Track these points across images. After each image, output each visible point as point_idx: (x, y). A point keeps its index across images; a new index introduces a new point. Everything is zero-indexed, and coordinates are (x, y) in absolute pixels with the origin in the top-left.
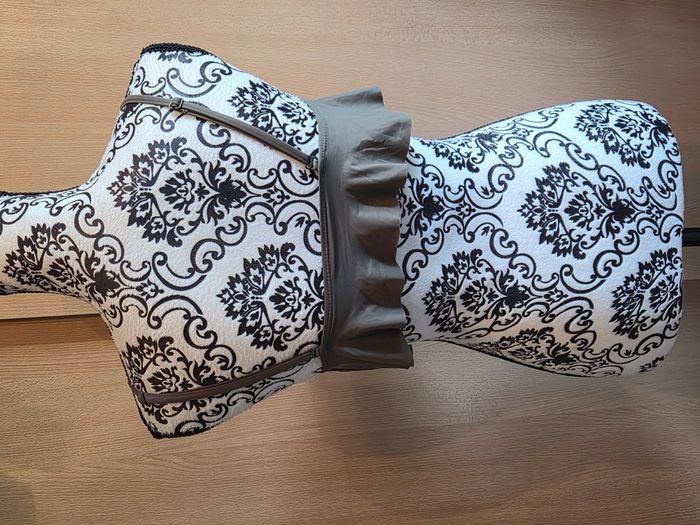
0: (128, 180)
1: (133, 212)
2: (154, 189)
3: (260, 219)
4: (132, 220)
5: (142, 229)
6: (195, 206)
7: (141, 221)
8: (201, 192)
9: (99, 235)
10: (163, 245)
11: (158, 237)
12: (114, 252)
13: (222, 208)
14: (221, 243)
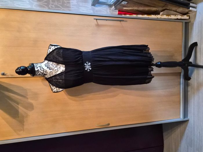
0: (47, 64)
1: (47, 67)
2: (50, 65)
3: (62, 67)
4: (47, 68)
5: (49, 69)
6: (55, 66)
7: (48, 68)
8: (55, 64)
9: (44, 70)
10: (51, 70)
11: (51, 69)
12: (45, 72)
13: (57, 66)
14: (58, 70)
